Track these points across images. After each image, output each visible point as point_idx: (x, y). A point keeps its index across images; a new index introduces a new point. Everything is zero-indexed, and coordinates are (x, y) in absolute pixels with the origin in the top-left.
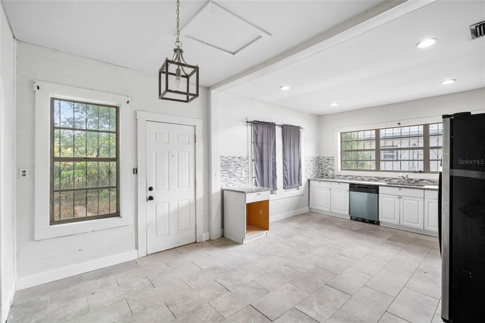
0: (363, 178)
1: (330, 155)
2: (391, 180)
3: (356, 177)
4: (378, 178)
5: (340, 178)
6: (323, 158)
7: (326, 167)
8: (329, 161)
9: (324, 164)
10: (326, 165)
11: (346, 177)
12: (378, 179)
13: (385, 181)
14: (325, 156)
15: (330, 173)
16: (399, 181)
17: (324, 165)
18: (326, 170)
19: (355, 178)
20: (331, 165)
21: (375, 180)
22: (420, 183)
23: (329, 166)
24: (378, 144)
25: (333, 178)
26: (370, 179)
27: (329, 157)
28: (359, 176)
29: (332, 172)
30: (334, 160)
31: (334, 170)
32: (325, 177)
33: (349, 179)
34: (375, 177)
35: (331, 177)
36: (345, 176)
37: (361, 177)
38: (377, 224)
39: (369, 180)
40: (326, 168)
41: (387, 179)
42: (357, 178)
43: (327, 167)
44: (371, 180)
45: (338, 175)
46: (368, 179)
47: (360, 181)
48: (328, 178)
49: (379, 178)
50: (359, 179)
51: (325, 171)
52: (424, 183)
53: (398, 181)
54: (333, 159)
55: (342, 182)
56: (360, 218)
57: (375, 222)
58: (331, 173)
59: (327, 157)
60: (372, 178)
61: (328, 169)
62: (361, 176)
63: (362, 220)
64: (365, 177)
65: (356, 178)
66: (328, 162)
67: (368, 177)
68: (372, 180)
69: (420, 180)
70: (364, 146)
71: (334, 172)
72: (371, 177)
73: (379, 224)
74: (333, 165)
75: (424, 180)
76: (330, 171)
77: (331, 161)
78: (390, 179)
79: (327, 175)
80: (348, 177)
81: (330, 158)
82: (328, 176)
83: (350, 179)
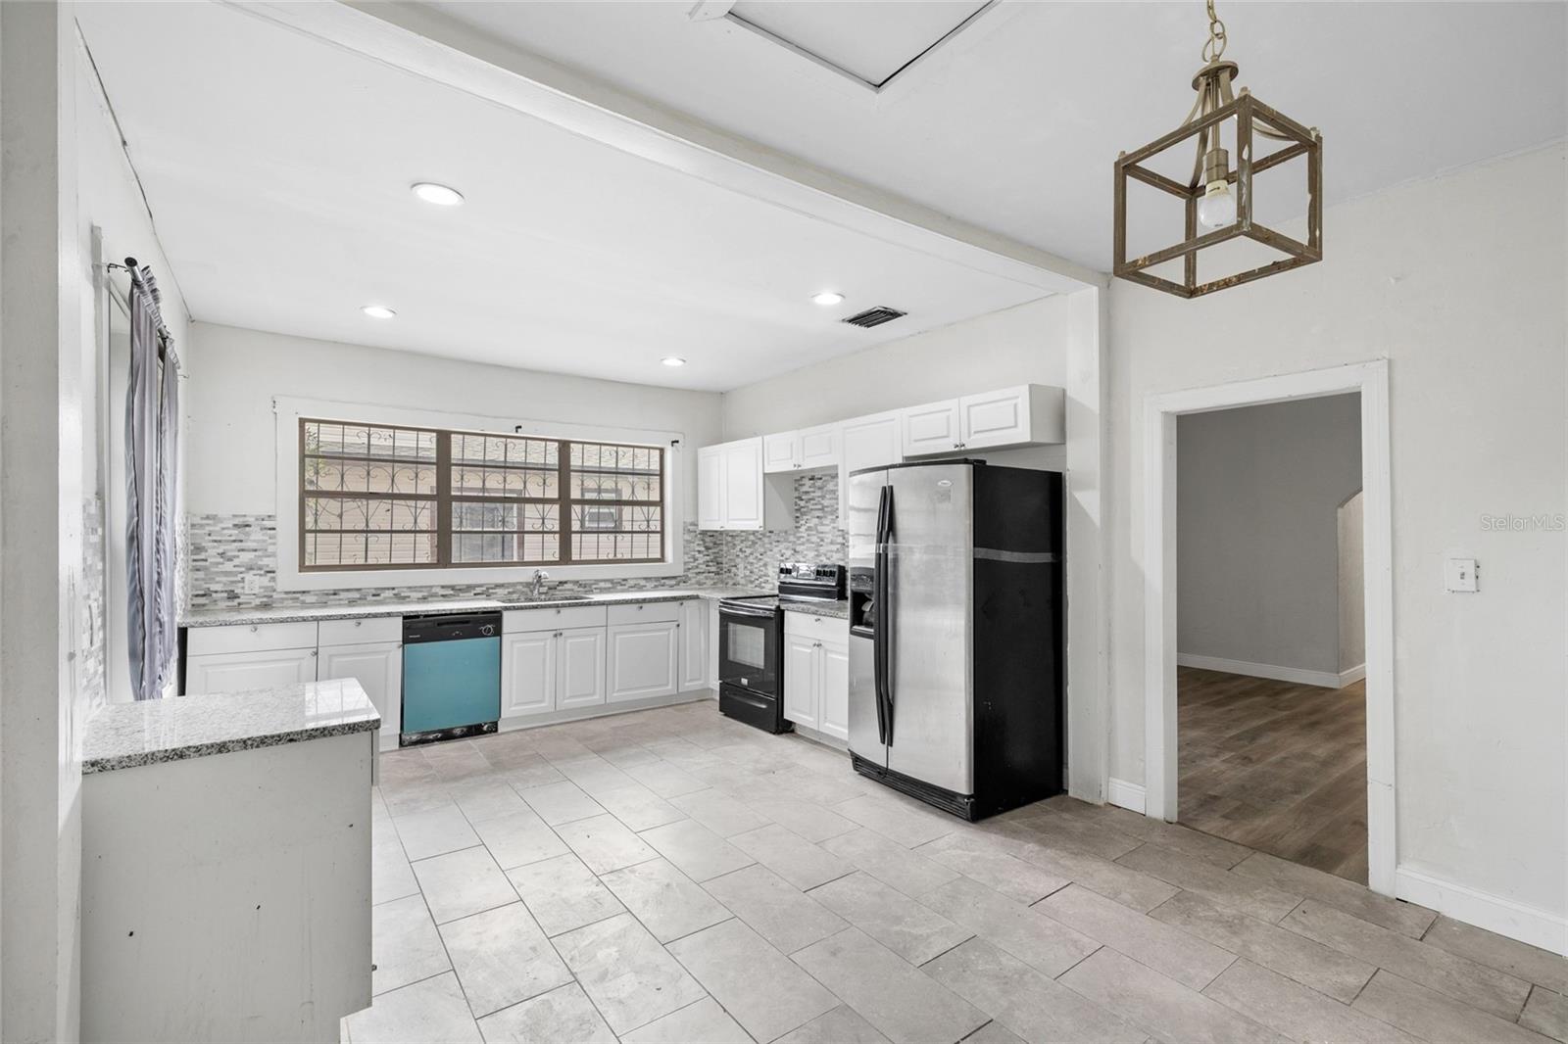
0: (402, 595)
1: (252, 509)
2: (491, 591)
3: (374, 592)
4: (453, 588)
5: (303, 602)
6: (208, 518)
7: (230, 560)
8: (248, 534)
9: (214, 547)
10: (229, 554)
11: (335, 594)
12: (452, 592)
13: (475, 594)
14: (223, 511)
15: (253, 585)
16: (511, 590)
17: (212, 552)
18: (226, 574)
19: (370, 598)
20: (256, 550)
21: (443, 596)
22: (560, 590)
23: (245, 557)
24: (444, 480)
25: (265, 606)
26: (425, 594)
27: (245, 516)
28: (388, 589)
29: (265, 581)
30: (274, 529)
31: (274, 572)
32: (223, 604)
33: (346, 602)
34: (443, 587)
35: (258, 601)
36: (327, 594)
37: (395, 592)
38: (491, 732)
39: (424, 599)
40: (228, 566)
41: (478, 590)
42: (378, 595)
43: (236, 561)
44: (430, 599)
45: (294, 592)
46: (420, 595)
47: (394, 603)
48: (239, 608)
49: (458, 588)
50: (385, 598)
51: (224, 579)
52: (565, 590)
53: (509, 593)
54: (268, 524)
55: (375, 616)
56: (434, 732)
57: (485, 728)
58: (257, 586)
59: (234, 516)
60: (434, 590)
61: (243, 569)
62: (393, 589)
63: (440, 735)
64: (410, 588)
65: (374, 595)
66: (242, 537)
67: (421, 587)
68: (434, 595)
69: (560, 583)
70: (393, 480)
71: (273, 579)
72: (431, 587)
73: (496, 731)
74: (271, 549)
75: (566, 582)
76: (249, 577)
77: (256, 536)
78: (488, 589)
79: (232, 596)
80: (343, 595)
81: (251, 520)
82: (237, 601)
83: (352, 603)
